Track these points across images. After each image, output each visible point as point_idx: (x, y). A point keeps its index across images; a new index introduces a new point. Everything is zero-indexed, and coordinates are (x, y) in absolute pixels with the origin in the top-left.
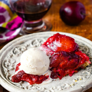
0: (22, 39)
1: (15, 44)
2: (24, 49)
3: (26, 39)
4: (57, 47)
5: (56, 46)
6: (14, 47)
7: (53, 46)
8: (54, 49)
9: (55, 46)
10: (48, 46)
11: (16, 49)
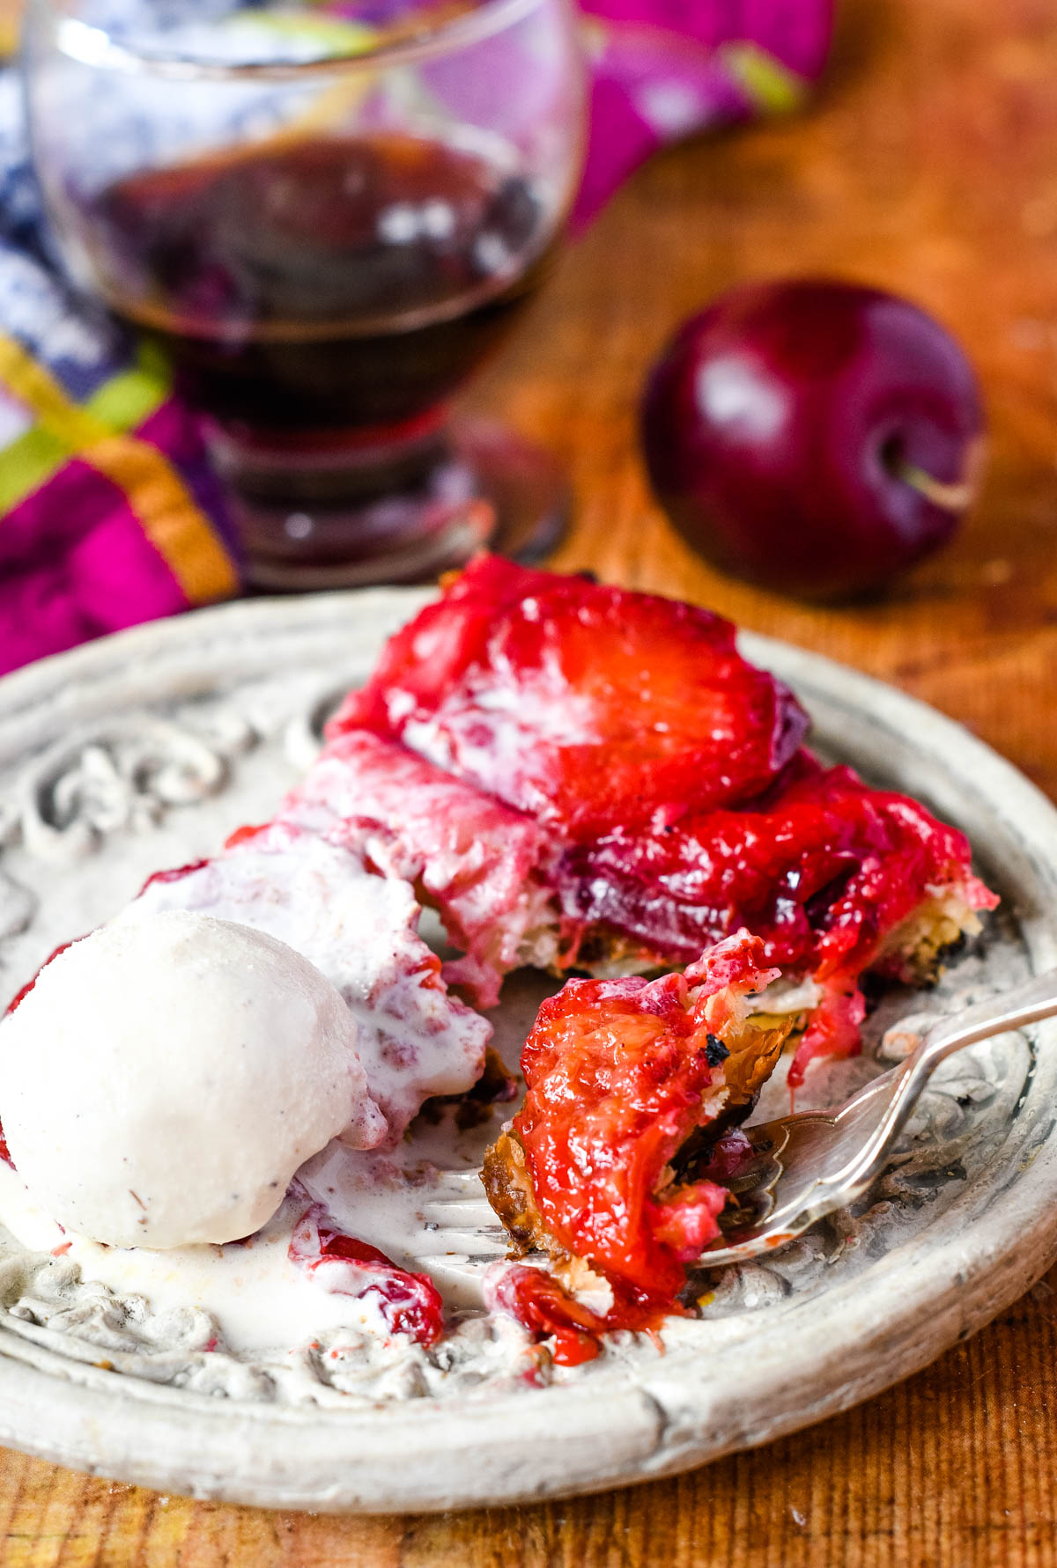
0: (206, 643)
1: (92, 694)
2: (189, 773)
3: (254, 652)
4: (541, 745)
5: (524, 729)
6: (78, 736)
7: (482, 736)
8: (519, 778)
9: (508, 738)
10: (421, 736)
11: (95, 763)
